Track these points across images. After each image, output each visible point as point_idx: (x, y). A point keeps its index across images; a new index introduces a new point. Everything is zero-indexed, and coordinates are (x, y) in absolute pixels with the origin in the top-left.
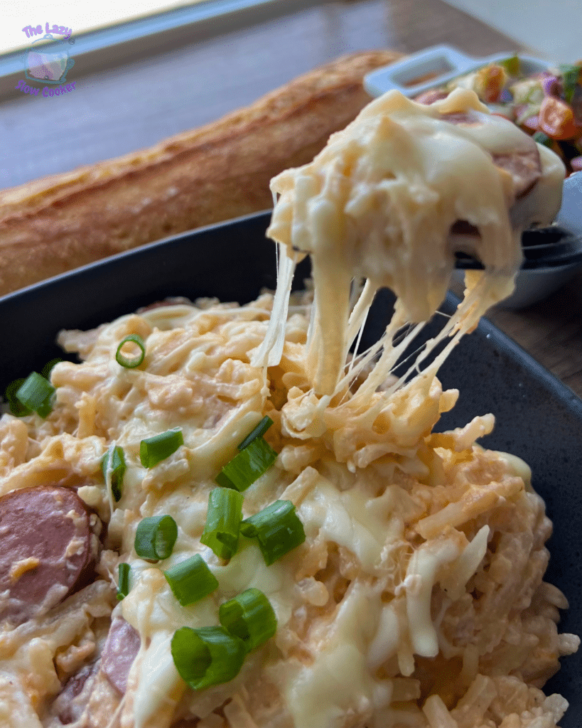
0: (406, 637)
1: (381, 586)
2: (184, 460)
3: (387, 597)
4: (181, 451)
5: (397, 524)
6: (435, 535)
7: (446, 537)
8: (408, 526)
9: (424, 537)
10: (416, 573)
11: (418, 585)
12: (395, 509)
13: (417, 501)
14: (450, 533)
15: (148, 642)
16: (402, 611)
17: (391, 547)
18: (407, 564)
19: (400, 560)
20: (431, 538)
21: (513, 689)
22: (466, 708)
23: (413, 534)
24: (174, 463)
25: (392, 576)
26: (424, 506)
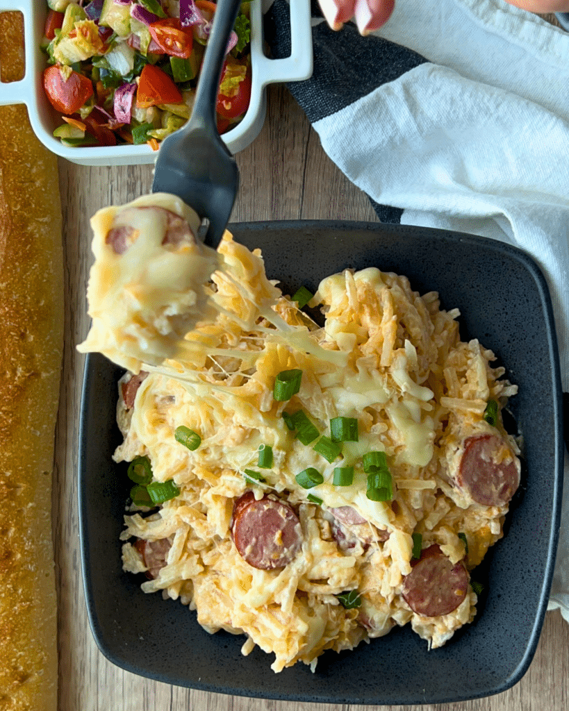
0: (420, 401)
1: (396, 399)
2: (281, 453)
3: (400, 399)
4: (275, 451)
5: (374, 373)
6: (391, 361)
7: (396, 357)
8: (378, 368)
9: (388, 366)
10: (403, 383)
11: (408, 385)
12: (367, 369)
13: (370, 356)
14: (396, 354)
15: (353, 503)
16: (410, 397)
17: (385, 385)
18: (395, 383)
19: (391, 384)
20: (391, 363)
21: (456, 357)
22: (452, 387)
23: (383, 369)
24: (279, 457)
25: (396, 393)
26: (374, 354)
